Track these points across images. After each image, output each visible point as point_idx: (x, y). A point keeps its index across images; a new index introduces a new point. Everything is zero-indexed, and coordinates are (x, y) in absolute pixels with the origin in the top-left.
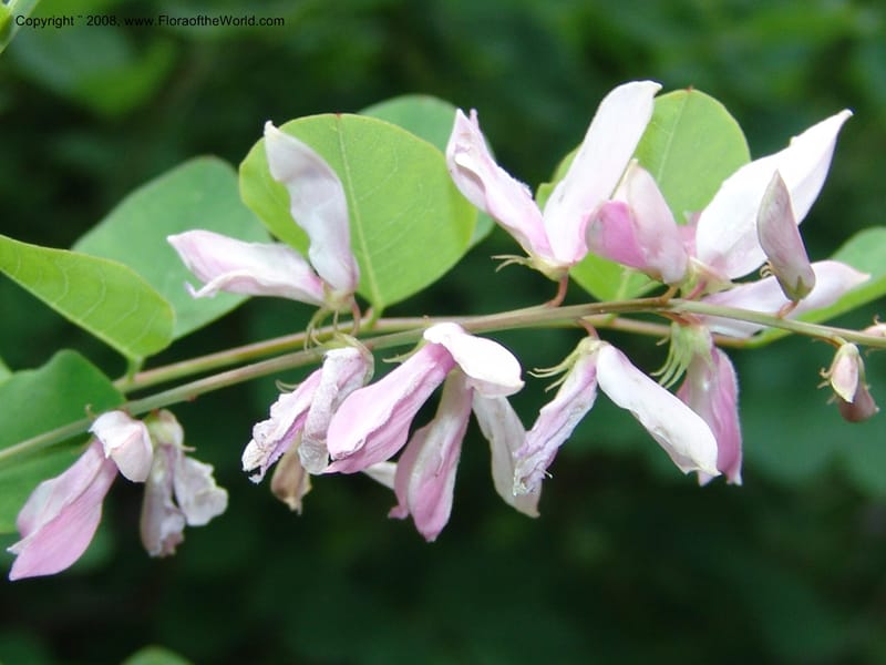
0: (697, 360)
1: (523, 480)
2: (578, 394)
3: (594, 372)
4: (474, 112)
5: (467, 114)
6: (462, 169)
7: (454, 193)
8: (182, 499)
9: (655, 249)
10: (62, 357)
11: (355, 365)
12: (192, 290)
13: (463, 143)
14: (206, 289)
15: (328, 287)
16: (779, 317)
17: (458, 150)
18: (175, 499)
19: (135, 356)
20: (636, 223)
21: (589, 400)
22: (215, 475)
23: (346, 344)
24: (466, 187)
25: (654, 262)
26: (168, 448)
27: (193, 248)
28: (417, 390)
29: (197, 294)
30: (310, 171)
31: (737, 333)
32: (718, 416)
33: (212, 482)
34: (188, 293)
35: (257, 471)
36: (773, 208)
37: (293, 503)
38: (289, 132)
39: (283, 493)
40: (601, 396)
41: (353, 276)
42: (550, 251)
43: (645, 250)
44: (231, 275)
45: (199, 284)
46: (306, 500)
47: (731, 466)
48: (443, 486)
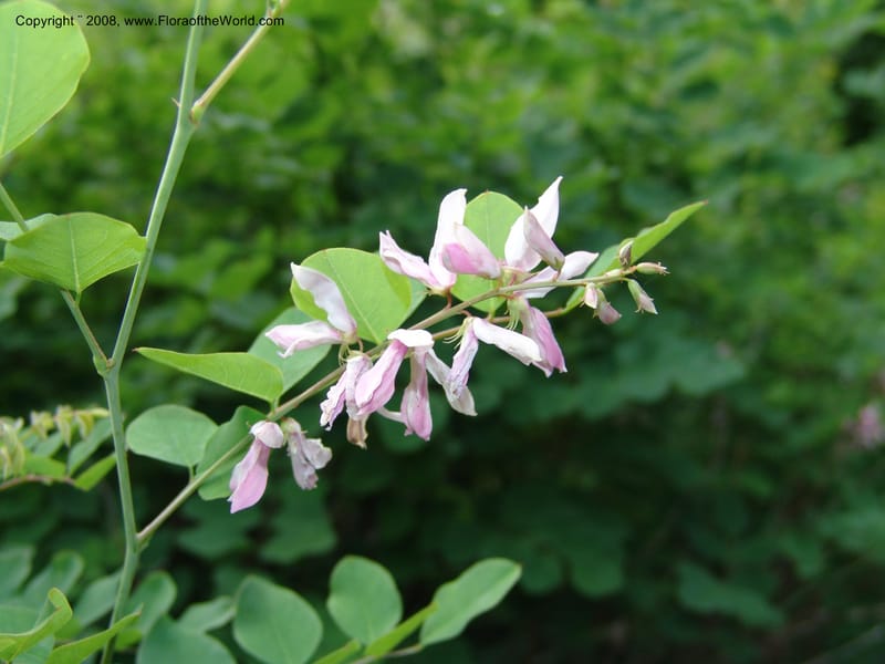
0: (522, 313)
1: (454, 392)
2: (469, 345)
3: (473, 332)
4: (388, 232)
5: (385, 233)
6: (388, 259)
7: (387, 270)
8: (309, 458)
9: (481, 262)
10: (240, 410)
11: (362, 364)
12: (280, 354)
13: (386, 247)
14: (288, 351)
15: (342, 333)
16: (554, 280)
17: (384, 250)
18: (307, 460)
19: (271, 397)
20: (466, 251)
21: (475, 346)
22: (323, 442)
23: (356, 355)
24: (392, 266)
25: (481, 269)
26: (295, 434)
27: (276, 335)
28: (392, 364)
29: (284, 356)
30: (318, 281)
31: (539, 294)
32: (542, 339)
33: (322, 446)
34: (280, 357)
35: (328, 425)
36: (530, 226)
37: (362, 444)
38: (305, 265)
39: (355, 440)
40: (481, 343)
41: (353, 325)
42: (437, 283)
43: (475, 264)
44: (296, 342)
45: (284, 351)
46: (367, 441)
47: (559, 363)
48: (423, 412)
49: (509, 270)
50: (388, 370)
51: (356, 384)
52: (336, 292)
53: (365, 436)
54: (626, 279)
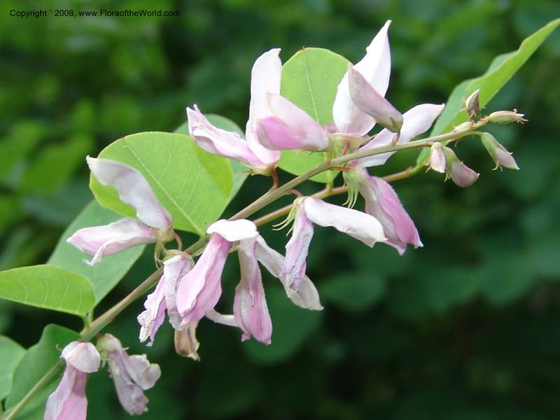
0: (361, 185)
2: (302, 229)
3: (305, 215)
4: (195, 106)
5: (193, 109)
6: (199, 138)
7: (201, 153)
8: (135, 378)
9: (303, 134)
11: (182, 263)
12: (88, 262)
13: (195, 125)
14: (94, 259)
15: (155, 230)
16: (394, 144)
17: (194, 129)
18: (133, 381)
19: (83, 310)
20: (284, 124)
21: (310, 231)
22: (148, 358)
23: (174, 255)
24: (205, 146)
25: (305, 142)
26: (115, 352)
27: (79, 239)
28: (215, 262)
29: (91, 263)
30: (122, 172)
31: (379, 161)
32: (388, 213)
33: (148, 362)
34: (86, 264)
35: (149, 340)
36: (355, 86)
37: (194, 356)
38: (104, 157)
39: (184, 352)
40: (317, 227)
41: (167, 219)
42: (259, 161)
43: (297, 137)
44: (105, 245)
45: (90, 256)
46: (199, 351)
47: (412, 237)
48: (260, 311)
49: (339, 137)
50: (212, 269)
51: (176, 289)
52: (143, 183)
53: (197, 346)
54: (478, 133)
